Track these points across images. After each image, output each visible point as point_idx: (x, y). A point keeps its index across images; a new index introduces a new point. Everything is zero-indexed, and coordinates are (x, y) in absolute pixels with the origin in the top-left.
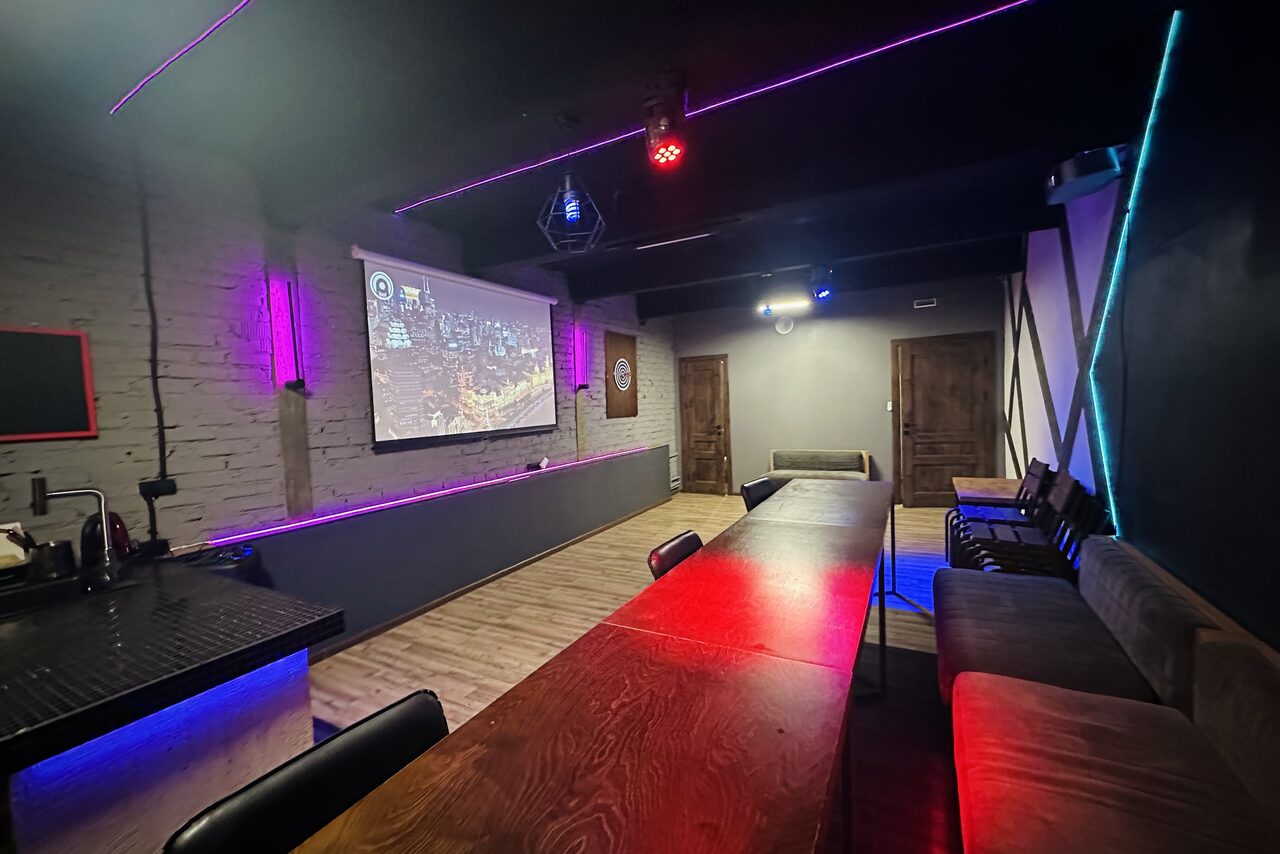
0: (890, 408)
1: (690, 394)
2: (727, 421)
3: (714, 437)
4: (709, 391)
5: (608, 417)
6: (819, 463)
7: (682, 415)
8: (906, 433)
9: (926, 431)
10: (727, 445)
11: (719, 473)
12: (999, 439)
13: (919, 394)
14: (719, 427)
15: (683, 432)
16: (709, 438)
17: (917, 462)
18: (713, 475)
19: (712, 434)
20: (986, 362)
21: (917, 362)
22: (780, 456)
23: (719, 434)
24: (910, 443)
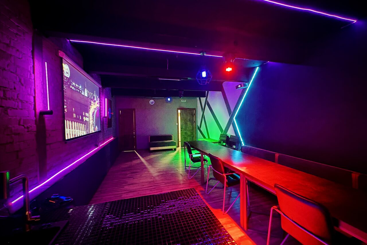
0: (177, 124)
12: (197, 131)
17: (183, 137)
21: (183, 113)
24: (182, 132)
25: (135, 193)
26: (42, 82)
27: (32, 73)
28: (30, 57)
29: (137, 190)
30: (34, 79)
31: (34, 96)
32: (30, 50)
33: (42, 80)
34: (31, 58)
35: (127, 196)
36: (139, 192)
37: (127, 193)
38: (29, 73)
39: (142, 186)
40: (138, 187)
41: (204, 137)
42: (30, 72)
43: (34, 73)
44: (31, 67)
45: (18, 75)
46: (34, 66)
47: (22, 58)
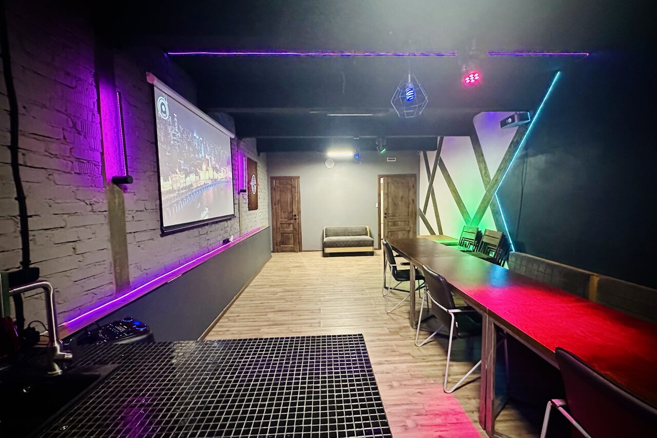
0: (377, 206)
1: (278, 198)
2: (299, 212)
3: (292, 221)
4: (289, 196)
5: (249, 210)
6: (349, 232)
7: (272, 208)
8: (385, 217)
9: (392, 216)
10: (299, 225)
11: (294, 240)
12: (417, 219)
13: (390, 200)
14: (295, 216)
15: (273, 217)
16: (289, 222)
17: (389, 230)
18: (292, 241)
19: (291, 219)
20: (413, 187)
21: (389, 184)
22: (330, 231)
23: (295, 219)
24: (387, 222)
25: (283, 328)
26: (114, 128)
27: (96, 113)
28: (92, 85)
29: (287, 322)
30: (100, 123)
31: (102, 151)
32: (91, 72)
33: (114, 124)
34: (94, 87)
35: (269, 330)
36: (290, 326)
37: (269, 325)
38: (91, 113)
39: (297, 315)
40: (290, 318)
41: (432, 233)
42: (92, 111)
43: (99, 112)
44: (94, 103)
45: (70, 117)
46: (98, 100)
47: (76, 87)
